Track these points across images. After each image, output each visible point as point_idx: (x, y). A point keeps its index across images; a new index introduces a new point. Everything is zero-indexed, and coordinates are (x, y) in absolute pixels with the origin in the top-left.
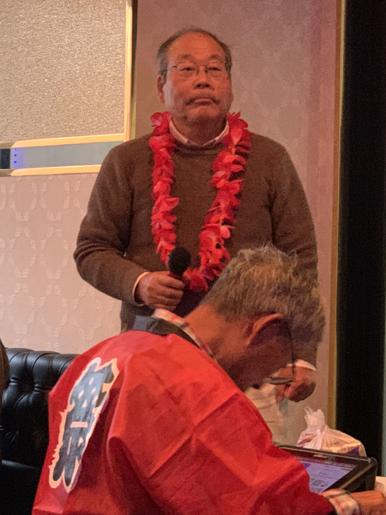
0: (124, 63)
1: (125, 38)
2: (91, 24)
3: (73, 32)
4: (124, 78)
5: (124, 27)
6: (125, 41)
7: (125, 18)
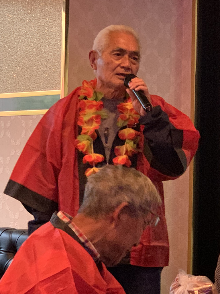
0: (61, 46)
1: (61, 30)
2: (39, 21)
3: (28, 26)
4: (61, 55)
5: (61, 23)
6: (61, 32)
7: (62, 18)
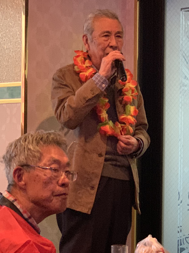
0: (21, 43)
1: (21, 29)
4: (21, 51)
5: (21, 24)
7: (22, 19)
